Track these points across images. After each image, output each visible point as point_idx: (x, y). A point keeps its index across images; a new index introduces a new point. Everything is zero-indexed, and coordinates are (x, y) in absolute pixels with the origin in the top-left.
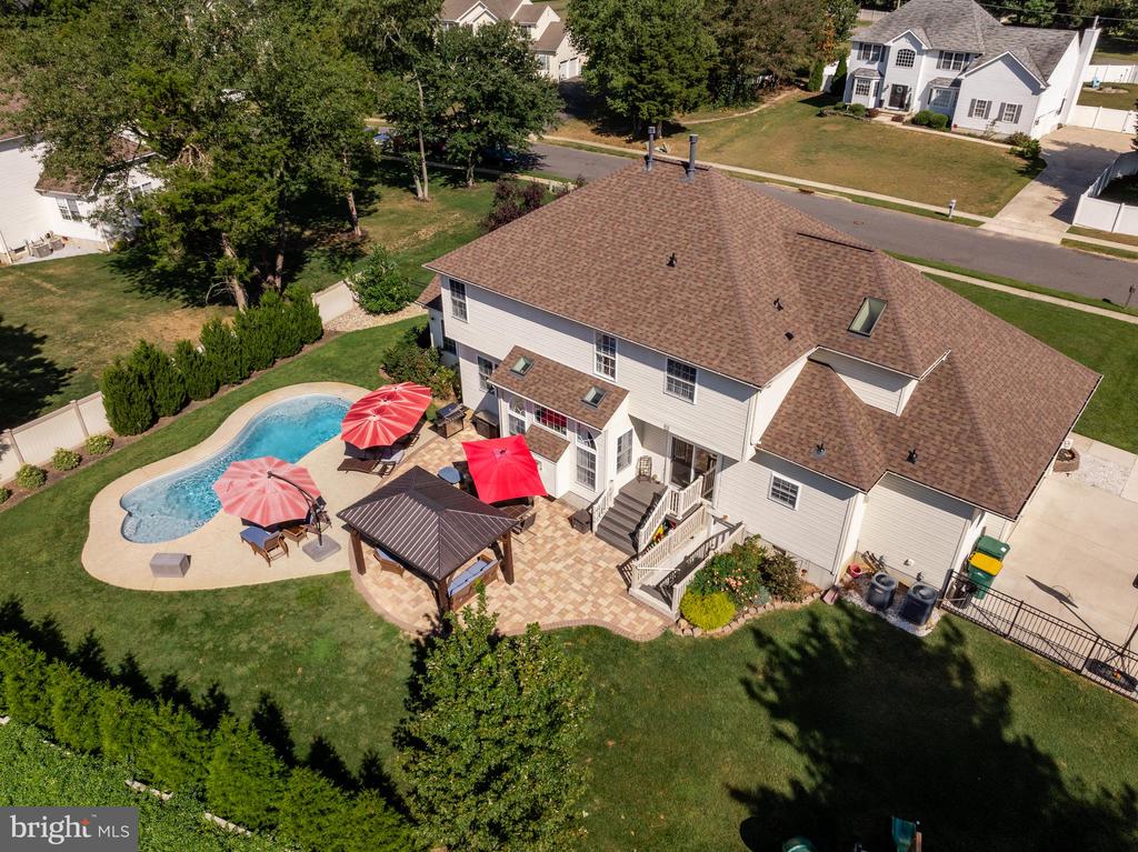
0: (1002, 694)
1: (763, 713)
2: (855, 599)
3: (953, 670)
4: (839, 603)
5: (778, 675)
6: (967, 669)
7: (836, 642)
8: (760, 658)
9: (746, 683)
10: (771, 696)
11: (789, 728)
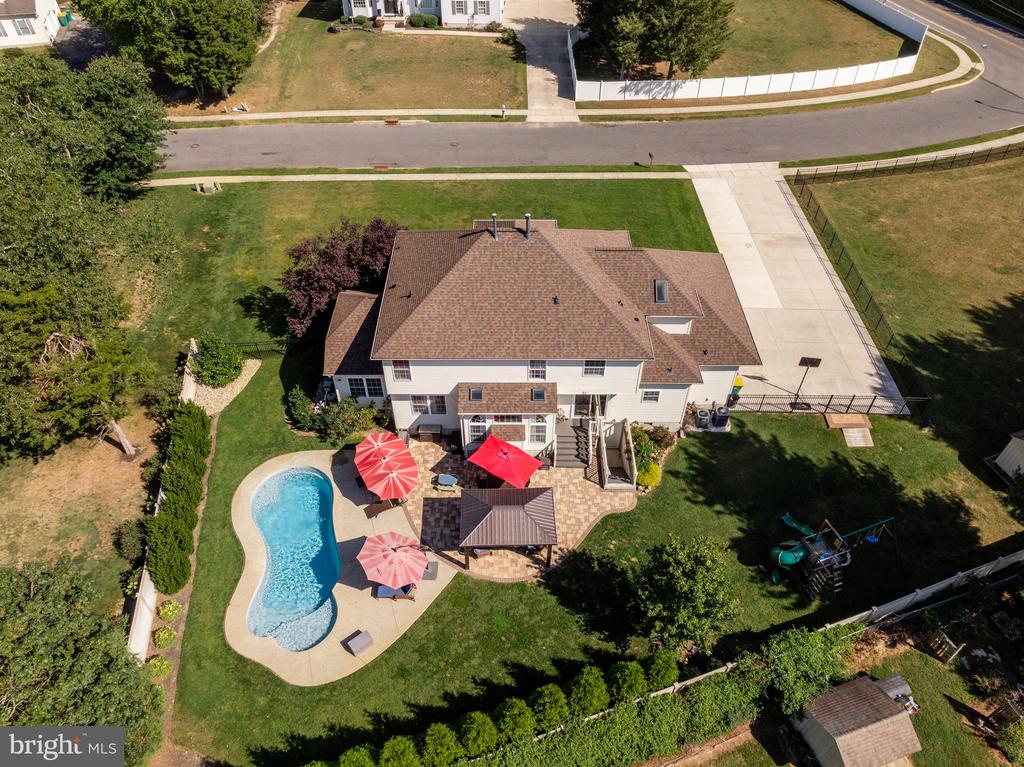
0: (774, 440)
1: (705, 508)
2: (692, 429)
3: (751, 439)
4: (688, 435)
5: (695, 487)
6: (756, 437)
7: (701, 455)
8: (682, 484)
9: (688, 499)
10: (701, 498)
11: (718, 507)
